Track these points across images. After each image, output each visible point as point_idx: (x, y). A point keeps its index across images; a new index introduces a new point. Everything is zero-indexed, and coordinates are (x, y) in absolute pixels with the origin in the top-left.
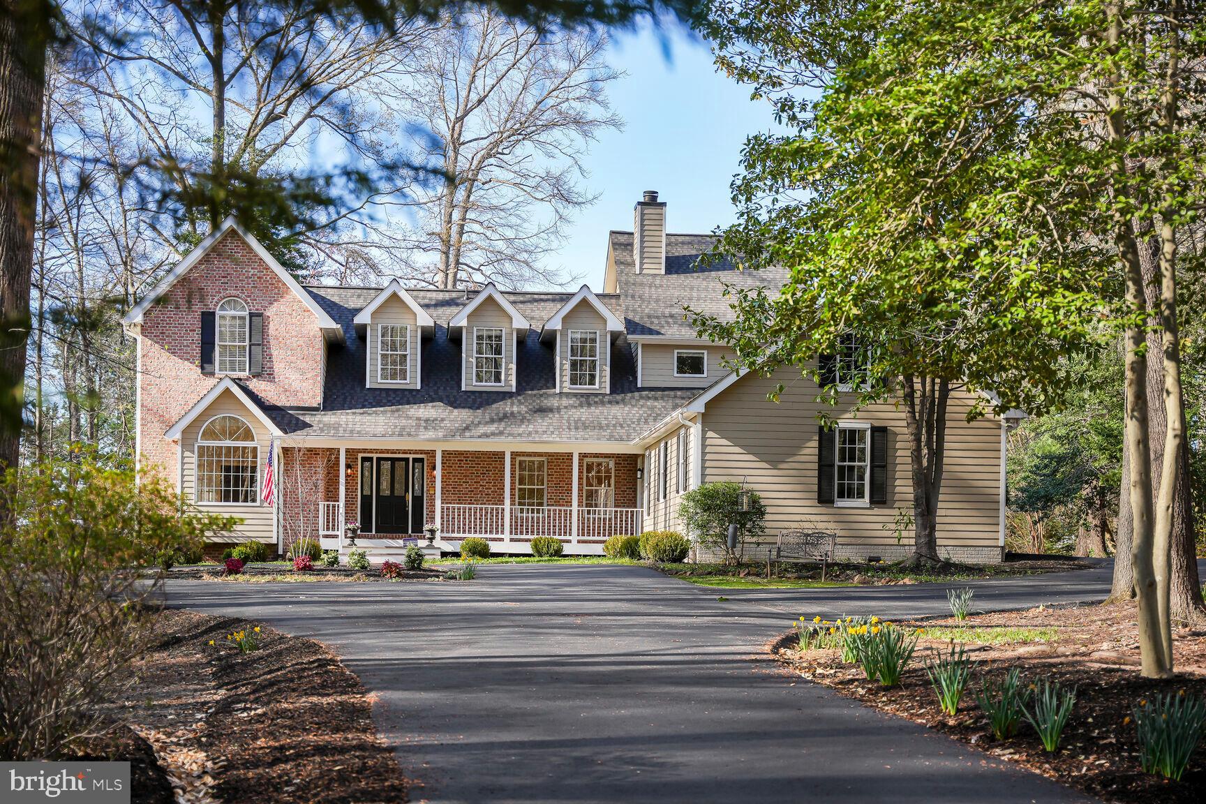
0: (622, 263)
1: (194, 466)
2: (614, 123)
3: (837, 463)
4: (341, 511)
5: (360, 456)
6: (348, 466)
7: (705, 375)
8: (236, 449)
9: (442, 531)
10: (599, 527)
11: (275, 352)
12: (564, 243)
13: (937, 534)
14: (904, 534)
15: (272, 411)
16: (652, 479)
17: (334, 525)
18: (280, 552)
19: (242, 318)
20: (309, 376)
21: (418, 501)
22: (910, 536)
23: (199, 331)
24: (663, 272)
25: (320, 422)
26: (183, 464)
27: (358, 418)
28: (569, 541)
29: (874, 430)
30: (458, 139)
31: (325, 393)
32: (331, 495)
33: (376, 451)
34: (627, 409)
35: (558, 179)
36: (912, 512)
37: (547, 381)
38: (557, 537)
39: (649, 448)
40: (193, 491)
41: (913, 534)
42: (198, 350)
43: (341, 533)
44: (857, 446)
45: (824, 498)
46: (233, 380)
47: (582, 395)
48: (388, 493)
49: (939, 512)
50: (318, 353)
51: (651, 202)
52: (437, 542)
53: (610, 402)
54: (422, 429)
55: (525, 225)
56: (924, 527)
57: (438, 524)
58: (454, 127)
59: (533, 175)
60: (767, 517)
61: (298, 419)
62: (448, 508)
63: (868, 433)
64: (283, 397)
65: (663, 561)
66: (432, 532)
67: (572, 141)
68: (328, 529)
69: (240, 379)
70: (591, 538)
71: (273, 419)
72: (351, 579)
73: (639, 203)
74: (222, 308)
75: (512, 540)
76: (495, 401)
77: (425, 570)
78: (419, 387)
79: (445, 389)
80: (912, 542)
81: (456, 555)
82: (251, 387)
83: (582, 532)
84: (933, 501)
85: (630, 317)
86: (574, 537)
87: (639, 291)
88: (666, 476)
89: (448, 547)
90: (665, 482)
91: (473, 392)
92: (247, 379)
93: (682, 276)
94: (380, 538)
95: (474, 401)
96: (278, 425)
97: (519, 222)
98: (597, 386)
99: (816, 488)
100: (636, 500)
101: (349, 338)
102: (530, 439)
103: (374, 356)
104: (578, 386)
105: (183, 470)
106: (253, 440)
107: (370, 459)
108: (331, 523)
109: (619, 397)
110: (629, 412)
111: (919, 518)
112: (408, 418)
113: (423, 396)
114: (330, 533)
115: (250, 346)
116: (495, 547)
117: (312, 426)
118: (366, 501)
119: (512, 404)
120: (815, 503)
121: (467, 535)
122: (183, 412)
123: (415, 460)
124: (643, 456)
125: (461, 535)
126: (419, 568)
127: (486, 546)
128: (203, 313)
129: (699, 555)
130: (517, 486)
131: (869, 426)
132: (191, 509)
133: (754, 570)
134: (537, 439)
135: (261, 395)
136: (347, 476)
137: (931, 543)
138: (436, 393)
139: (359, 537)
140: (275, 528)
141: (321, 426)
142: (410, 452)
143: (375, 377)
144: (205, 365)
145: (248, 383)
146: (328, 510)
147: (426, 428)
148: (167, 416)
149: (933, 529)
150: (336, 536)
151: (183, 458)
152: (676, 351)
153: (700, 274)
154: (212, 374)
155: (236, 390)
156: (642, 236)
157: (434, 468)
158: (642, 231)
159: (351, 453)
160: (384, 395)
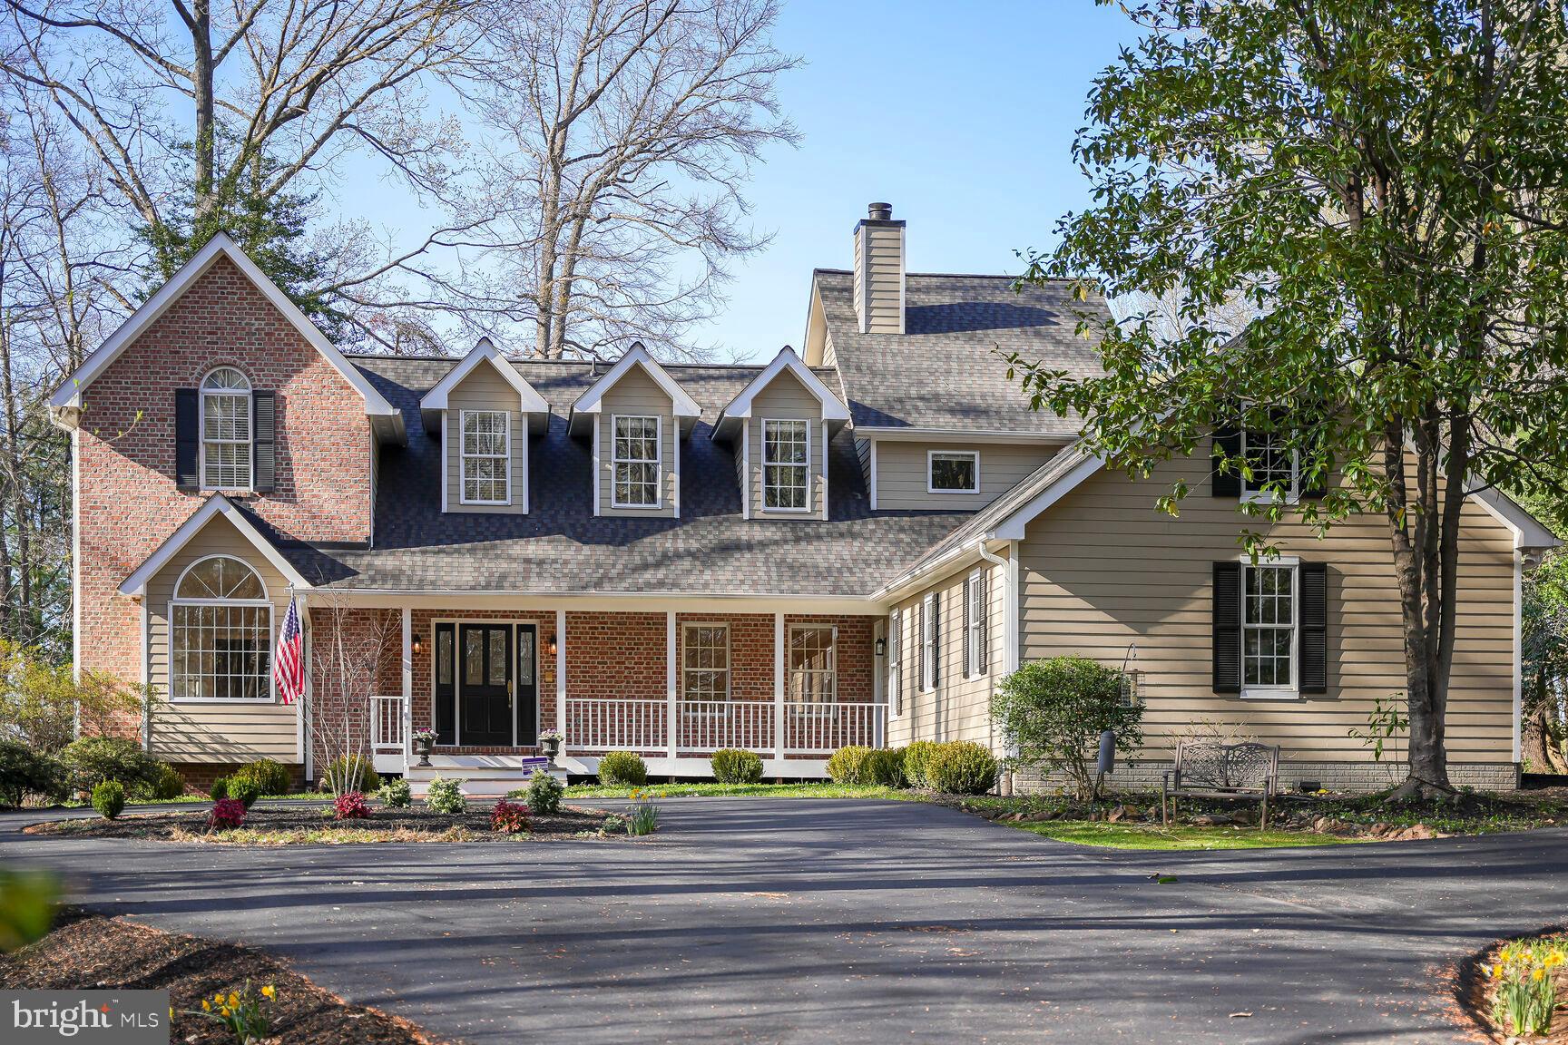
0: (837, 317)
1: (168, 639)
2: (785, 135)
3: (1244, 624)
4: (406, 709)
5: (434, 621)
6: (415, 639)
7: (977, 490)
8: (235, 610)
9: (569, 741)
10: (818, 733)
11: (295, 455)
12: (720, 308)
13: (1447, 744)
14: (1387, 743)
15: (291, 548)
16: (906, 654)
17: (394, 733)
18: (309, 777)
19: (241, 401)
20: (351, 492)
21: (527, 694)
22: (1398, 746)
23: (171, 420)
24: (902, 330)
25: (370, 566)
26: (150, 636)
27: (431, 560)
28: (771, 757)
29: (1305, 568)
30: (561, 156)
31: (376, 520)
32: (391, 685)
33: (460, 613)
34: (856, 544)
35: (709, 215)
36: (1404, 707)
37: (728, 500)
38: (751, 750)
39: (900, 605)
40: (166, 679)
41: (1405, 744)
42: (172, 451)
43: (405, 745)
44: (1276, 596)
45: (1225, 685)
46: (230, 499)
47: (785, 522)
48: (478, 680)
49: (1449, 707)
50: (363, 456)
51: (882, 219)
52: (561, 760)
53: (830, 534)
54: (534, 579)
55: (659, 285)
56: (1427, 733)
57: (561, 731)
58: (554, 137)
59: (671, 209)
60: (1145, 716)
61: (334, 562)
62: (577, 705)
63: (1296, 574)
64: (310, 527)
65: (955, 791)
66: (553, 743)
67: (727, 159)
68: (385, 740)
69: (240, 499)
70: (806, 751)
71: (294, 563)
72: (440, 836)
73: (863, 222)
74: (212, 383)
75: (680, 755)
76: (647, 533)
77: (565, 815)
78: (525, 511)
79: (567, 513)
80: (1404, 756)
81: (592, 780)
82: (257, 510)
83: (791, 740)
84: (1440, 687)
85: (857, 399)
86: (779, 750)
87: (867, 359)
88: (937, 649)
89: (579, 768)
90: (937, 660)
91: (612, 519)
92: (252, 498)
93: (932, 337)
94: (468, 753)
95: (615, 533)
96: (304, 571)
97: (651, 280)
98: (808, 508)
99: (1209, 666)
100: (871, 690)
101: (413, 435)
102: (708, 592)
103: (454, 462)
104: (778, 509)
105: (149, 646)
106: (263, 597)
107: (450, 627)
108: (390, 730)
109: (843, 526)
110: (861, 549)
111: (1417, 717)
112: (511, 559)
113: (533, 525)
114: (389, 745)
115: (255, 444)
116: (654, 768)
117: (357, 573)
118: (445, 694)
119: (676, 537)
120: (1209, 691)
121: (607, 748)
122: (149, 552)
123: (521, 628)
124: (886, 619)
125: (599, 748)
126: (554, 811)
127: (640, 765)
128: (179, 392)
129: (1019, 784)
130: (684, 669)
131: (1296, 561)
132: (165, 709)
133: (1133, 811)
134: (718, 592)
135: (275, 523)
136: (414, 653)
137: (1437, 760)
138: (553, 518)
139: (435, 752)
140: (299, 739)
141: (372, 573)
142: (513, 614)
143: (455, 494)
144: (185, 477)
145: (252, 504)
146: (385, 709)
147: (539, 575)
148: (123, 559)
149: (1440, 736)
150: (399, 751)
151: (149, 626)
152: (930, 453)
153: (959, 334)
154: (194, 490)
155: (233, 515)
156: (869, 274)
157: (553, 640)
158: (869, 265)
159: (420, 616)
160: (470, 522)
